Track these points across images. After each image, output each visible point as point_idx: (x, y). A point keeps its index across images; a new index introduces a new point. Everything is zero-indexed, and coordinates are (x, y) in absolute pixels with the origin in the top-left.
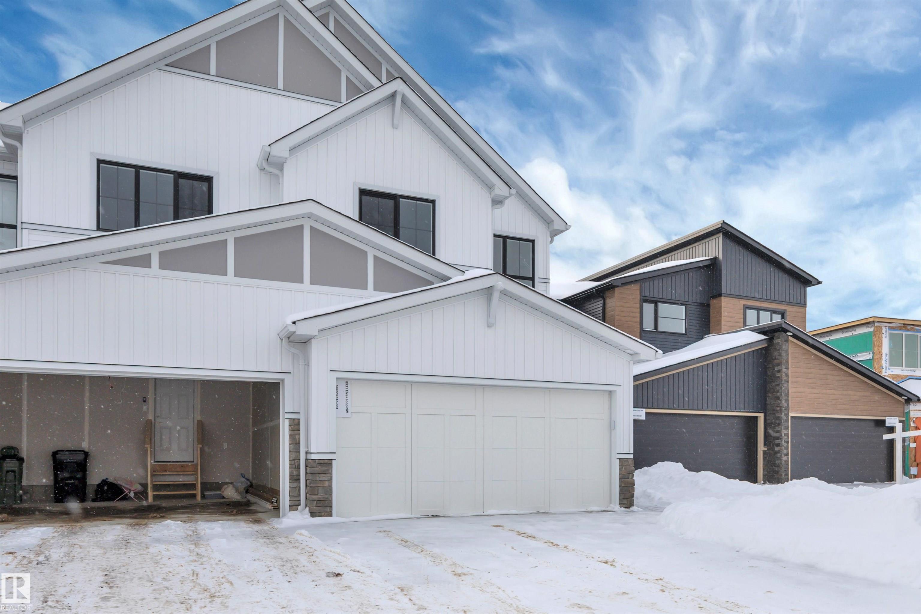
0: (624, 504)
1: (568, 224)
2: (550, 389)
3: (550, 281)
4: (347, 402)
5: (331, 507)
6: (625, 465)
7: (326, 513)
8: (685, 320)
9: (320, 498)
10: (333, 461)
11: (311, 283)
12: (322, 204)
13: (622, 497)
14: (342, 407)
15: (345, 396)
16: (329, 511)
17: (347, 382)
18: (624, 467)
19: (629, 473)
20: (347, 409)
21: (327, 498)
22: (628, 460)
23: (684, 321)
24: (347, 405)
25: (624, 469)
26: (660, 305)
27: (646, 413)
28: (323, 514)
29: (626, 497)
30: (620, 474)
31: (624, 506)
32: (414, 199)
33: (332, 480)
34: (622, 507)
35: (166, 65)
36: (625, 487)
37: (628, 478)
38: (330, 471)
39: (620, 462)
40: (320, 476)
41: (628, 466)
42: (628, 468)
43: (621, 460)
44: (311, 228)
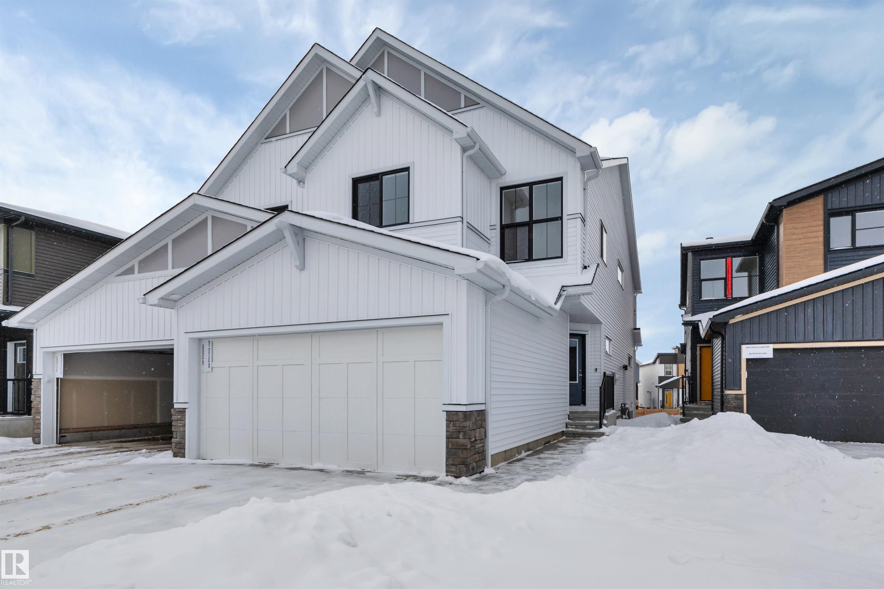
0: (452, 472)
2: (378, 329)
4: (209, 358)
5: (185, 449)
6: (454, 420)
7: (182, 455)
9: (178, 441)
10: (186, 410)
13: (451, 462)
14: (206, 362)
15: (208, 354)
16: (183, 452)
17: (212, 341)
19: (458, 430)
20: (209, 364)
21: (181, 441)
22: (458, 413)
24: (209, 361)
26: (859, 214)
27: (776, 349)
28: (180, 454)
29: (455, 463)
30: (447, 432)
31: (452, 474)
33: (185, 426)
34: (450, 475)
35: (265, 139)
36: (454, 450)
37: (458, 438)
38: (184, 419)
39: (447, 415)
40: (179, 422)
41: (458, 422)
42: (458, 424)
43: (448, 412)
44: (213, 217)
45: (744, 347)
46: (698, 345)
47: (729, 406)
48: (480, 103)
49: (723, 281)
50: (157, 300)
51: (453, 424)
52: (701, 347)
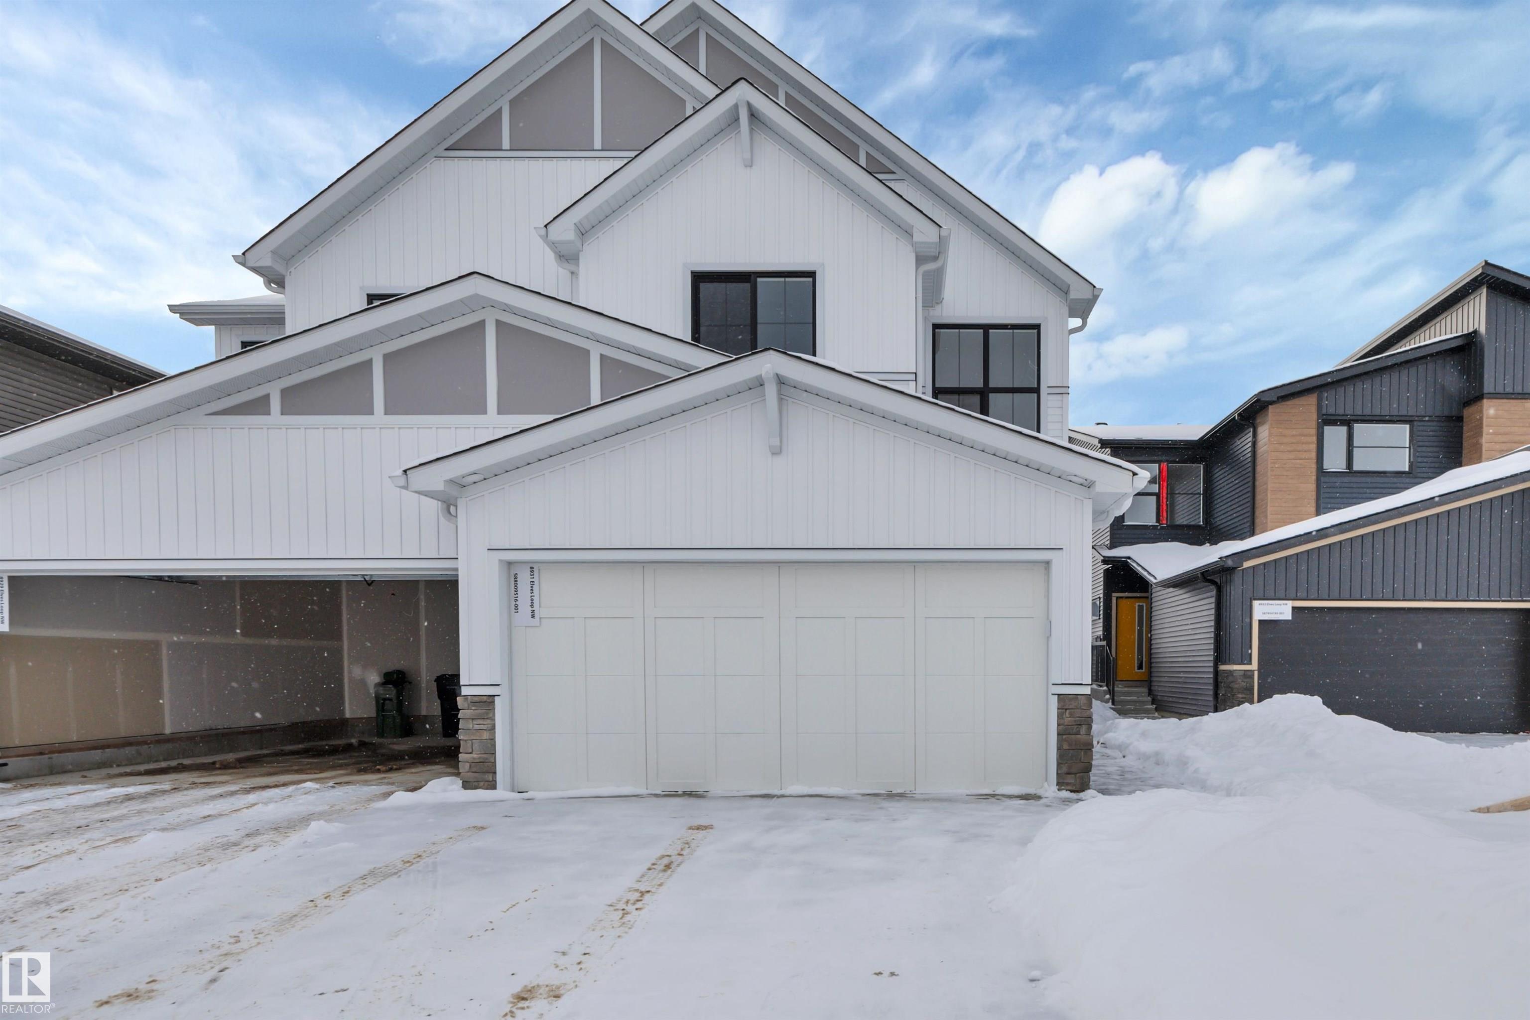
0: (1068, 784)
1: (1097, 287)
2: (915, 564)
3: (1070, 390)
4: (532, 600)
5: (495, 773)
6: (1071, 707)
7: (486, 784)
8: (1410, 448)
9: (474, 758)
10: (496, 698)
11: (499, 412)
12: (493, 278)
13: (1065, 769)
14: (524, 608)
15: (530, 591)
16: (491, 780)
17: (532, 568)
18: (1068, 711)
19: (1079, 723)
20: (533, 611)
21: (487, 759)
22: (1079, 696)
23: (1408, 449)
24: (532, 606)
25: (1068, 716)
26: (1357, 427)
27: (1294, 608)
28: (482, 784)
29: (1074, 770)
30: (1059, 725)
31: (1069, 788)
32: (782, 275)
33: (495, 729)
34: (1064, 789)
35: (446, 149)
36: (1071, 751)
37: (1078, 733)
38: (491, 715)
39: (1059, 701)
40: (475, 722)
41: (1078, 710)
42: (1078, 713)
43: (1062, 696)
44: (499, 323)
45: (1256, 604)
46: (1114, 595)
47: (1236, 686)
48: (895, 171)
49: (1155, 497)
50: (442, 484)
51: (1070, 714)
52: (1117, 598)
